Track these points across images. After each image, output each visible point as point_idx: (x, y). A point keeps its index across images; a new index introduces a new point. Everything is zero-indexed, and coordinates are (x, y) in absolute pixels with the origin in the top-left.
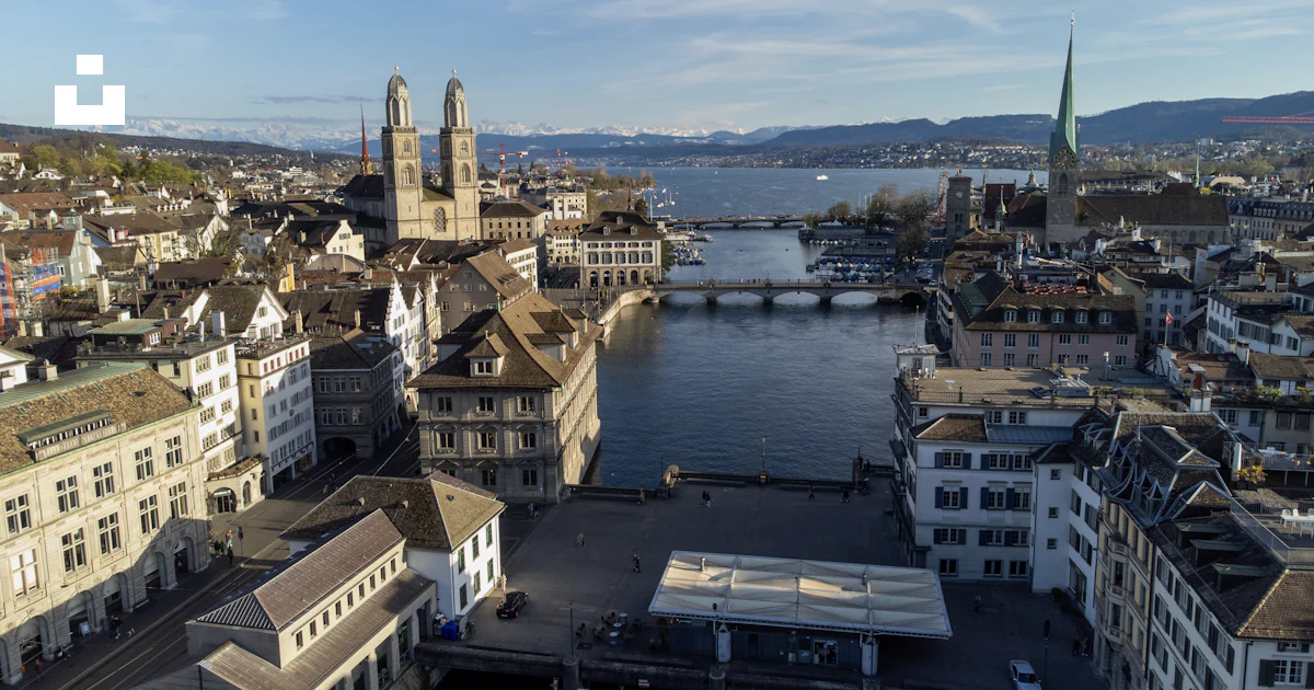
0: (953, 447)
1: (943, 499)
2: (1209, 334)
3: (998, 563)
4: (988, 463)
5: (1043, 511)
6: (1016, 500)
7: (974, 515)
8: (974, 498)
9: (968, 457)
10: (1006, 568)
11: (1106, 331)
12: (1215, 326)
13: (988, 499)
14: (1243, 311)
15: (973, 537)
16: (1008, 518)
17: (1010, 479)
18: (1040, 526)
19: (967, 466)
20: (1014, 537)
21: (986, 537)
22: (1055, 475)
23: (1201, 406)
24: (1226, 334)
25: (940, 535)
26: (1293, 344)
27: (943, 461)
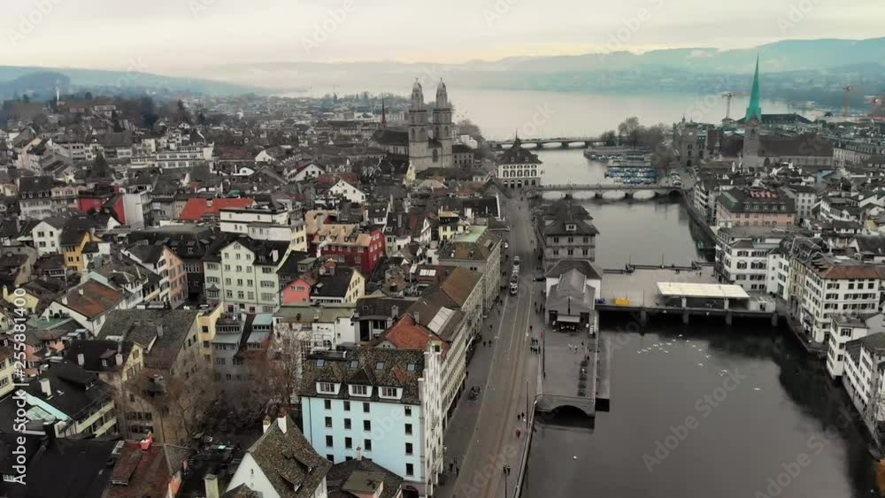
0: (743, 250)
1: (739, 266)
2: (821, 213)
3: (756, 286)
4: (754, 254)
5: (770, 269)
6: (762, 266)
7: (749, 271)
8: (749, 265)
9: (747, 253)
10: (758, 287)
11: (784, 213)
12: (823, 210)
13: (753, 266)
14: (832, 205)
15: (748, 277)
16: (759, 271)
17: (759, 259)
18: (769, 273)
19: (747, 255)
20: (761, 277)
21: (752, 277)
22: (775, 257)
23: (817, 236)
24: (827, 213)
25: (738, 277)
26: (848, 217)
27: (739, 254)
